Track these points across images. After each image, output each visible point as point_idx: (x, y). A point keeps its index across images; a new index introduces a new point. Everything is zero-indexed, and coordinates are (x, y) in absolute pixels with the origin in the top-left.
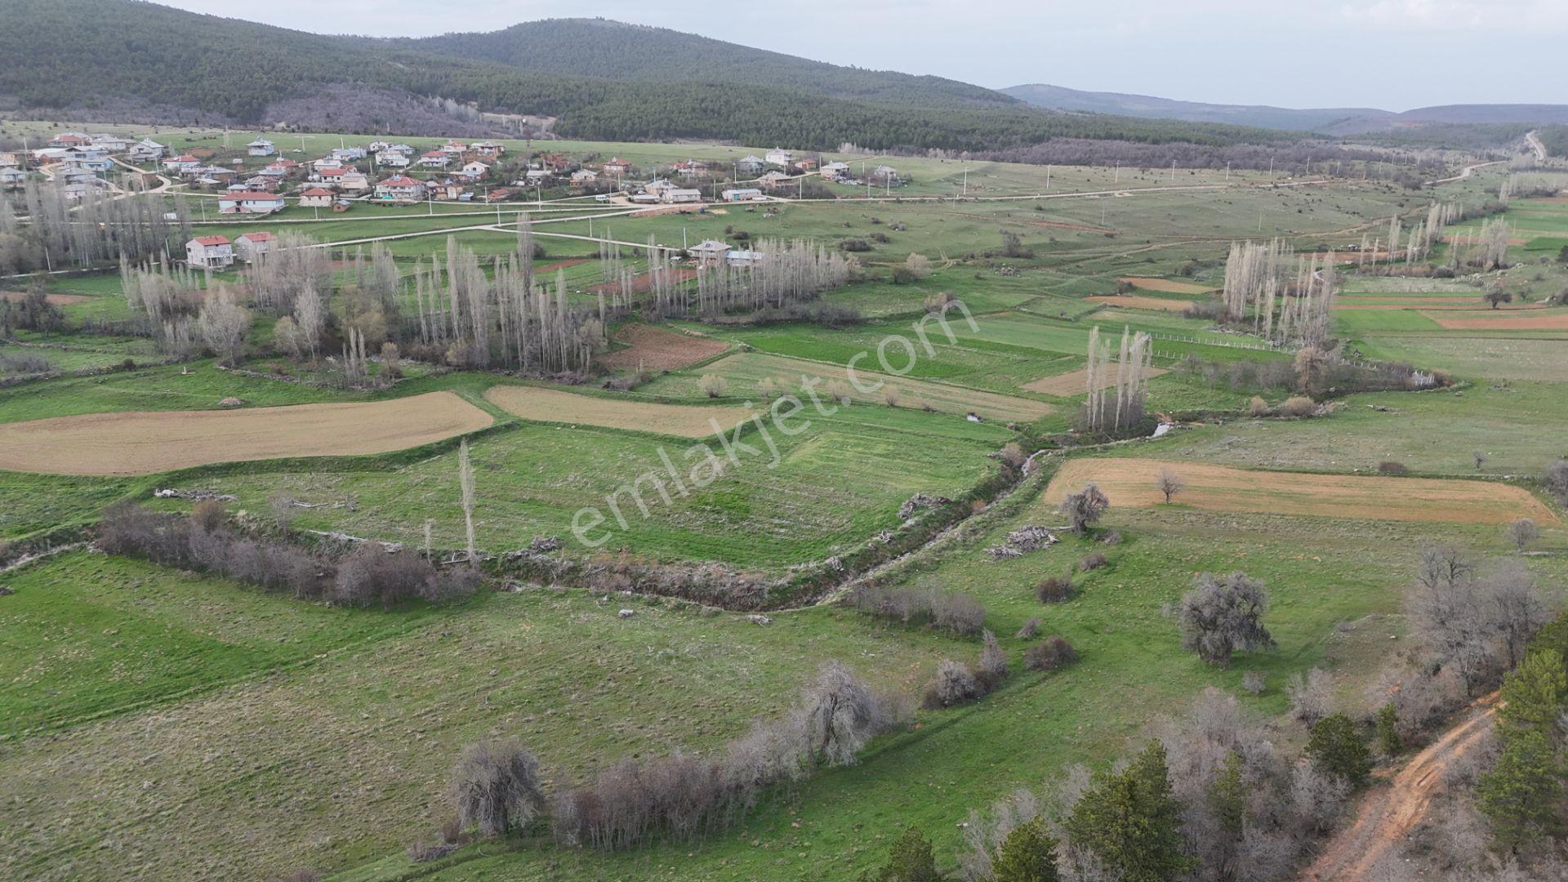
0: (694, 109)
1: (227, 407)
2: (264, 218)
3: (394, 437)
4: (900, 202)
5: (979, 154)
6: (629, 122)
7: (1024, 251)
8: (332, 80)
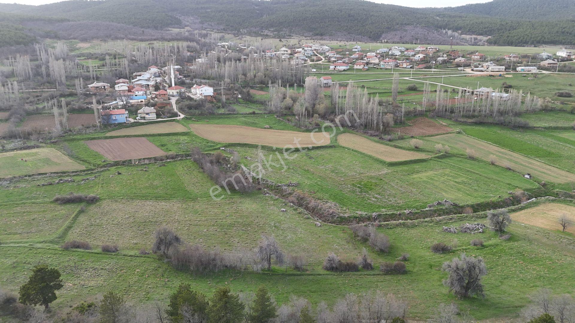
0: (557, 32)
1: (265, 128)
2: (340, 72)
6: (522, 38)
8: (408, 24)
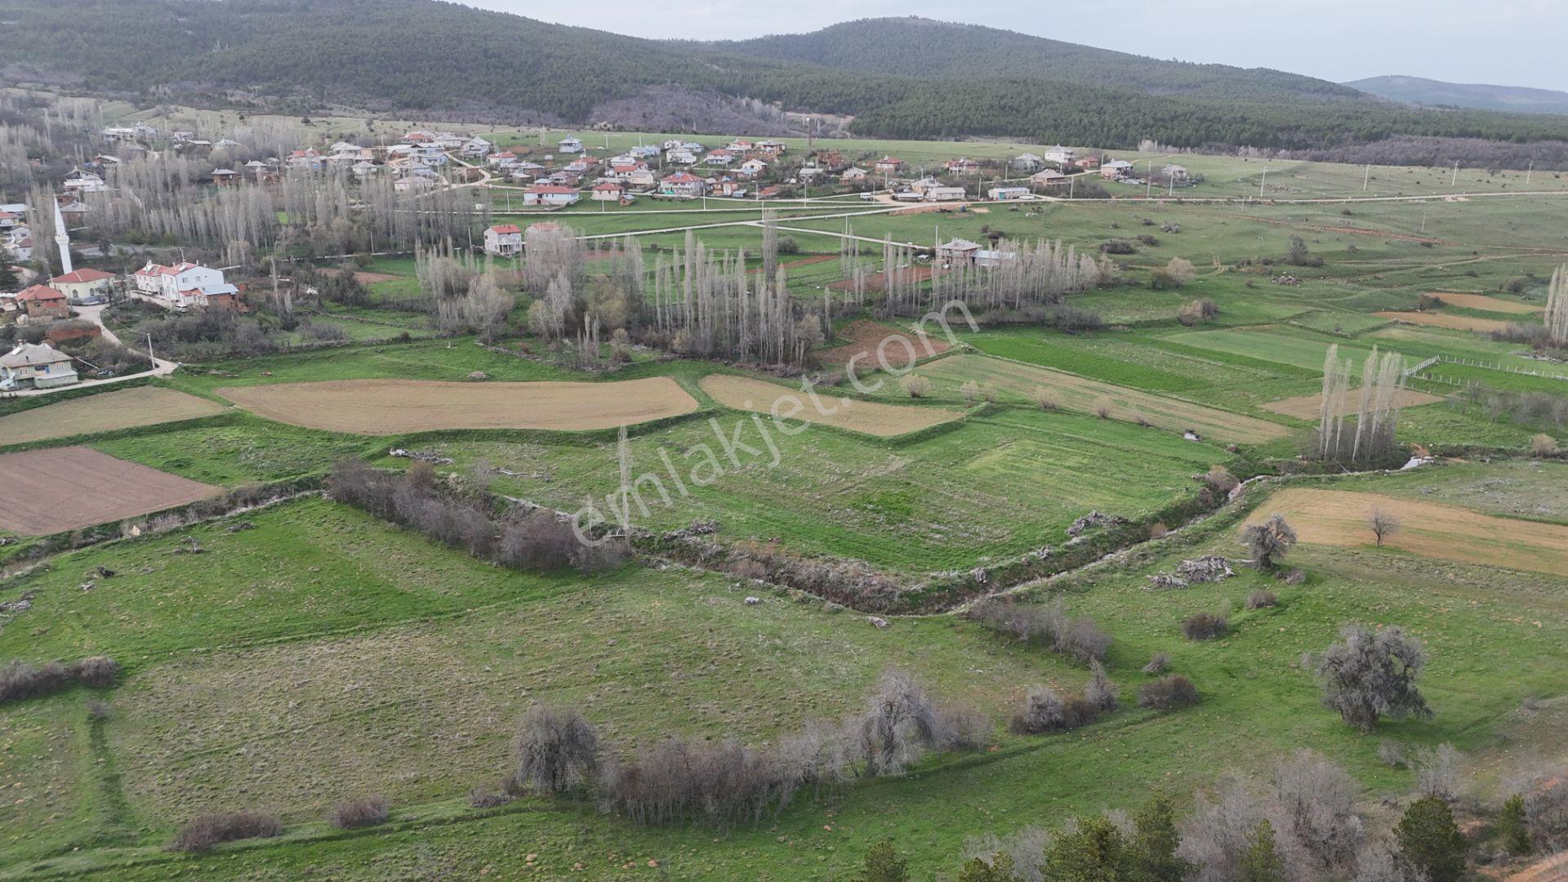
0: (991, 107)
1: (474, 380)
2: (559, 210)
3: (604, 416)
4: (1181, 203)
5: (1300, 153)
6: (924, 120)
7: (1313, 258)
8: (652, 82)
